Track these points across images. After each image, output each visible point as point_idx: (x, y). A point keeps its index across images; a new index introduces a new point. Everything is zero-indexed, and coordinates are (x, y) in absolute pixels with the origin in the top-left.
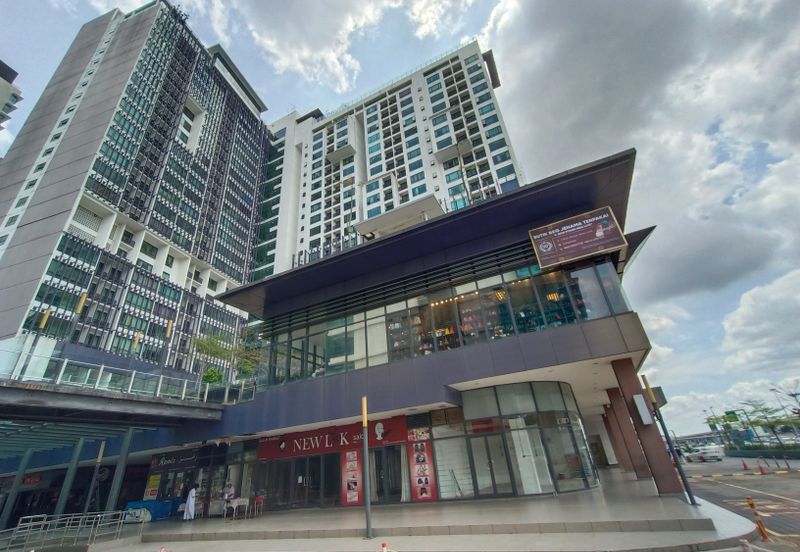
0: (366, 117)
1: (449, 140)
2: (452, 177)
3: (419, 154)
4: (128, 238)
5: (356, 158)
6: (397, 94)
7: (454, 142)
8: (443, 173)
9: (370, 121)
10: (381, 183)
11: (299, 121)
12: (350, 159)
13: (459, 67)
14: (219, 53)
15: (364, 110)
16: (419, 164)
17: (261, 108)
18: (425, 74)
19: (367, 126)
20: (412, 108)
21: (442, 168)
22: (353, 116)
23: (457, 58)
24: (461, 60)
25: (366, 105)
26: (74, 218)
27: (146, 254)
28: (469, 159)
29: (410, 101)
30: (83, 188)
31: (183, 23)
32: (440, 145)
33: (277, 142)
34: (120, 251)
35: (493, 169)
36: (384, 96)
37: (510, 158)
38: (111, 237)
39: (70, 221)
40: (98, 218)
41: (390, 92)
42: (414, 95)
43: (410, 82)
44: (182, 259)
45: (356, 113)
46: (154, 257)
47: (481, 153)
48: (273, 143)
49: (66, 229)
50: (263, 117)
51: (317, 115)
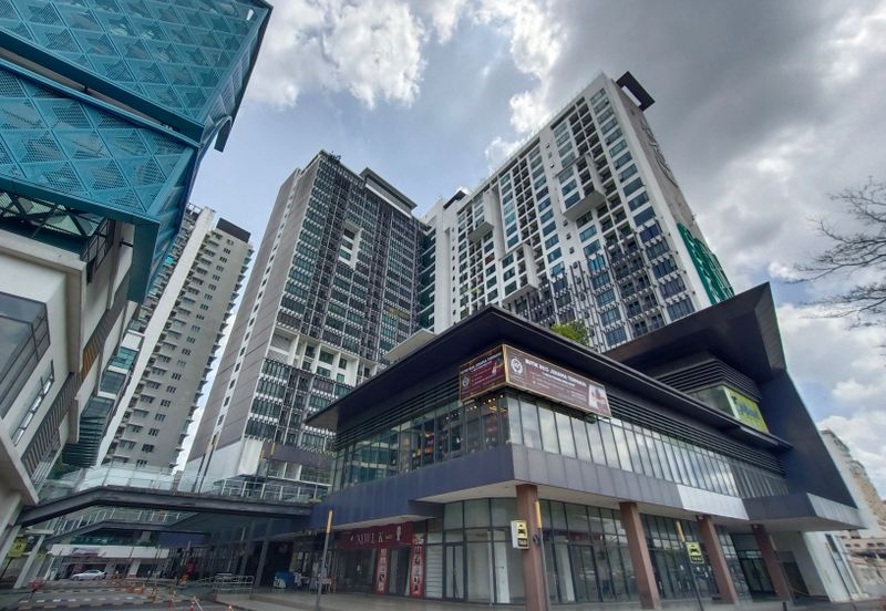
0: (501, 188)
1: (577, 196)
2: (586, 234)
3: (552, 216)
4: (310, 352)
5: (495, 233)
6: (527, 156)
7: (582, 196)
8: (576, 232)
9: (504, 191)
10: (515, 256)
11: (446, 207)
12: (490, 235)
13: (585, 109)
14: (369, 175)
15: (499, 182)
16: (552, 227)
17: (410, 205)
18: (553, 127)
19: (502, 198)
20: (542, 167)
21: (576, 226)
22: (489, 190)
23: (583, 100)
24: (587, 101)
25: (501, 175)
26: (272, 344)
27: (324, 361)
28: (602, 210)
29: (540, 160)
30: (275, 321)
31: (338, 162)
32: (568, 203)
33: (430, 231)
34: (305, 363)
35: (630, 217)
36: (516, 161)
37: (648, 200)
38: (297, 353)
39: (269, 347)
40: (288, 340)
41: (521, 156)
42: (544, 153)
43: (538, 141)
44: (353, 361)
45: (492, 186)
46: (331, 363)
47: (616, 201)
48: (426, 233)
49: (266, 355)
50: (415, 213)
51: (460, 196)
